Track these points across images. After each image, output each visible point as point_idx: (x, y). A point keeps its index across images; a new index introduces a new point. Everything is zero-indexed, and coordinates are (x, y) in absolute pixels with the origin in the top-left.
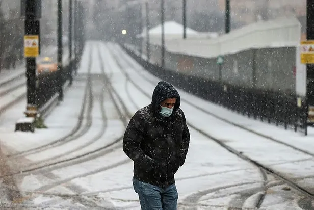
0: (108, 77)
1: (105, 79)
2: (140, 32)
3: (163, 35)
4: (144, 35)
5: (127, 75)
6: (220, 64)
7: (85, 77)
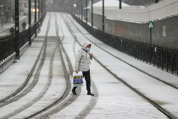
0: (61, 39)
1: (58, 40)
2: (86, 6)
3: (103, 7)
4: (89, 7)
5: (75, 38)
6: (151, 28)
7: (43, 39)
